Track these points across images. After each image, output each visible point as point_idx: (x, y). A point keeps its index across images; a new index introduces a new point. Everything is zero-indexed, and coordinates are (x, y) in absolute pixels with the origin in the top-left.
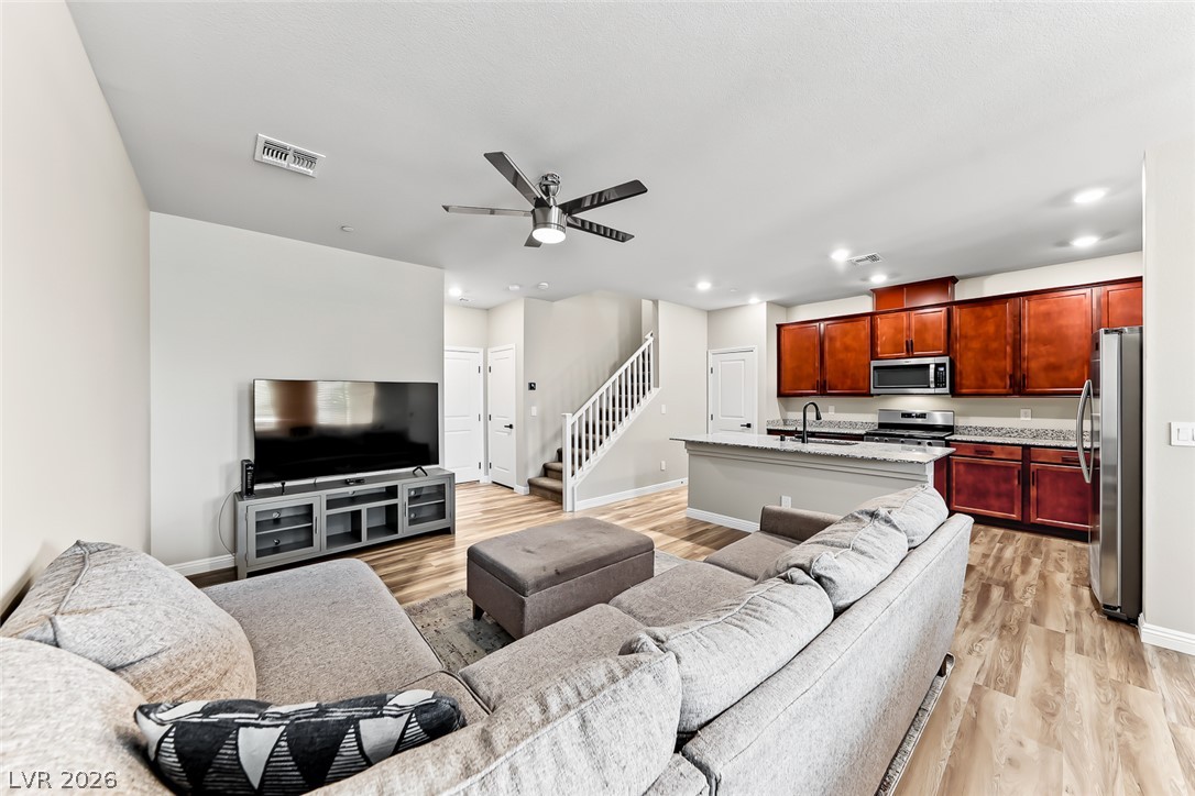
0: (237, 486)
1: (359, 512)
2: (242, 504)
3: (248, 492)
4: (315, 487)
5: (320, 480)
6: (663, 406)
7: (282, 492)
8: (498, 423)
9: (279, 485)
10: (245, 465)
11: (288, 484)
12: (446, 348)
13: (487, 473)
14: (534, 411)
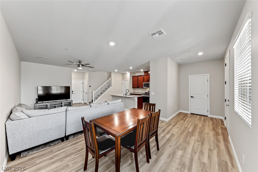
0: (35, 102)
1: (55, 106)
2: (36, 104)
3: (37, 103)
4: (48, 102)
5: (49, 101)
6: (112, 90)
7: (43, 103)
8: (85, 92)
9: (42, 102)
10: (36, 99)
11: (43, 102)
12: (72, 79)
13: (83, 101)
14: (90, 90)
